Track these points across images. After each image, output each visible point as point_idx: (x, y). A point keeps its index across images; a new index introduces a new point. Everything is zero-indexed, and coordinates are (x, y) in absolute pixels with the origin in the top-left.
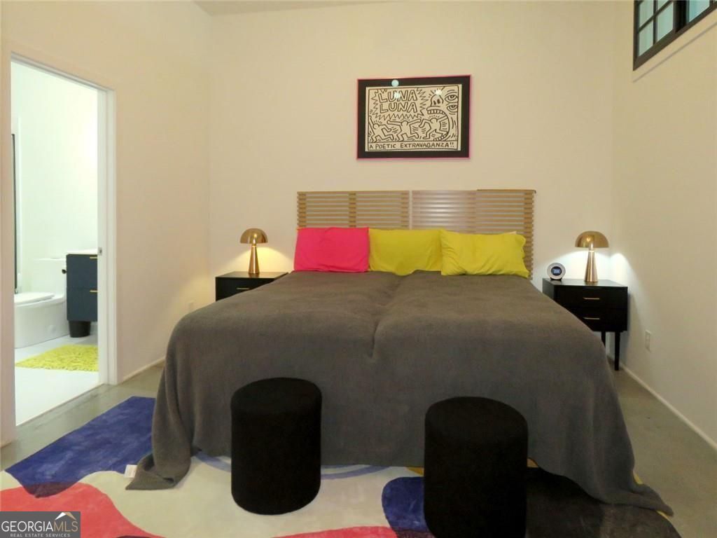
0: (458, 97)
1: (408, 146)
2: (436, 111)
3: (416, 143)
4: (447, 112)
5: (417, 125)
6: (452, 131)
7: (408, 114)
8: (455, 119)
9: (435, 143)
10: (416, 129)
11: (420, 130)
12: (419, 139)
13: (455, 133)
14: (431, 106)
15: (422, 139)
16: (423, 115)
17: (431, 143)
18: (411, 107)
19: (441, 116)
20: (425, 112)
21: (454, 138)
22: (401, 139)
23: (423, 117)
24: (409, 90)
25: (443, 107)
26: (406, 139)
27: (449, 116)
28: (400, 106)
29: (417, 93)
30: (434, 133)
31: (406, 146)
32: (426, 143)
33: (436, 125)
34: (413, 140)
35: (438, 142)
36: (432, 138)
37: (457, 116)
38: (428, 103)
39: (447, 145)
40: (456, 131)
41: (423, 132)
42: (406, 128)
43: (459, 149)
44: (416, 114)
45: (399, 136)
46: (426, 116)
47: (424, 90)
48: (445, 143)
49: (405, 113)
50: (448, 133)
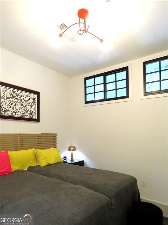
0: (36, 99)
1: (18, 115)
2: (29, 103)
3: (22, 114)
4: (33, 104)
5: (22, 107)
6: (34, 111)
7: (18, 102)
8: (35, 107)
9: (28, 115)
10: (21, 108)
11: (23, 109)
12: (22, 113)
13: (35, 112)
14: (27, 100)
15: (23, 113)
16: (24, 103)
17: (27, 115)
18: (19, 99)
19: (30, 105)
20: (24, 102)
21: (35, 114)
22: (16, 112)
23: (24, 104)
24: (19, 92)
25: (31, 101)
26: (17, 112)
27: (33, 105)
28: (15, 98)
29: (22, 94)
30: (28, 111)
31: (17, 115)
32: (25, 114)
33: (29, 108)
34: (20, 113)
35: (30, 115)
36: (27, 113)
37: (35, 106)
38: (26, 99)
39: (32, 116)
40: (35, 111)
41: (24, 109)
42: (17, 107)
43: (36, 118)
44: (21, 102)
45: (15, 110)
46: (25, 104)
47: (24, 93)
48: (32, 115)
49: (17, 101)
50: (33, 112)
